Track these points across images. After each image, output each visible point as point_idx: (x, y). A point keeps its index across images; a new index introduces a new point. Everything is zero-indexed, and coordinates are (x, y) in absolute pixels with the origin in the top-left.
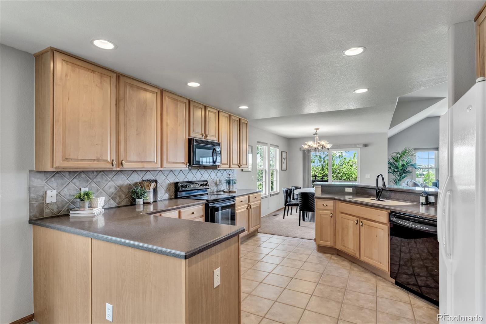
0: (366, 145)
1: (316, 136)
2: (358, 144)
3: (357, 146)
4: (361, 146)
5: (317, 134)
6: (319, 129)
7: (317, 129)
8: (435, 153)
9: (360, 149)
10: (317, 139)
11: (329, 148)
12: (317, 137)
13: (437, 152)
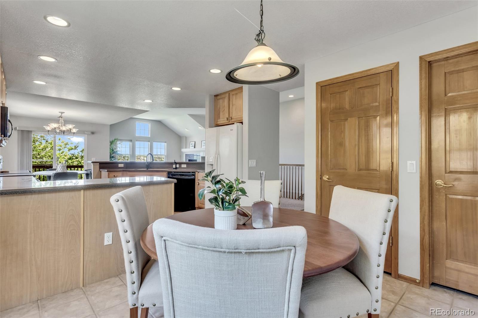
0: (93, 133)
1: (60, 119)
2: (86, 131)
3: (86, 133)
4: (90, 133)
5: (62, 117)
6: (64, 113)
7: (62, 113)
8: (130, 144)
9: (87, 135)
10: (62, 122)
11: (75, 132)
12: (62, 120)
13: (131, 143)
